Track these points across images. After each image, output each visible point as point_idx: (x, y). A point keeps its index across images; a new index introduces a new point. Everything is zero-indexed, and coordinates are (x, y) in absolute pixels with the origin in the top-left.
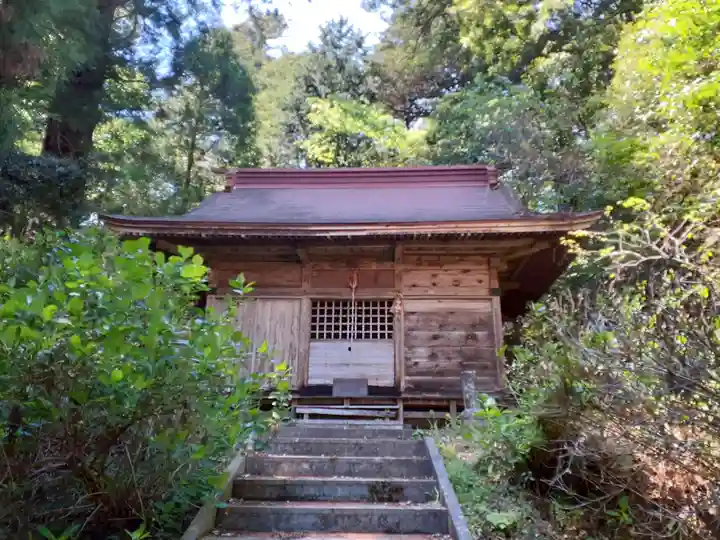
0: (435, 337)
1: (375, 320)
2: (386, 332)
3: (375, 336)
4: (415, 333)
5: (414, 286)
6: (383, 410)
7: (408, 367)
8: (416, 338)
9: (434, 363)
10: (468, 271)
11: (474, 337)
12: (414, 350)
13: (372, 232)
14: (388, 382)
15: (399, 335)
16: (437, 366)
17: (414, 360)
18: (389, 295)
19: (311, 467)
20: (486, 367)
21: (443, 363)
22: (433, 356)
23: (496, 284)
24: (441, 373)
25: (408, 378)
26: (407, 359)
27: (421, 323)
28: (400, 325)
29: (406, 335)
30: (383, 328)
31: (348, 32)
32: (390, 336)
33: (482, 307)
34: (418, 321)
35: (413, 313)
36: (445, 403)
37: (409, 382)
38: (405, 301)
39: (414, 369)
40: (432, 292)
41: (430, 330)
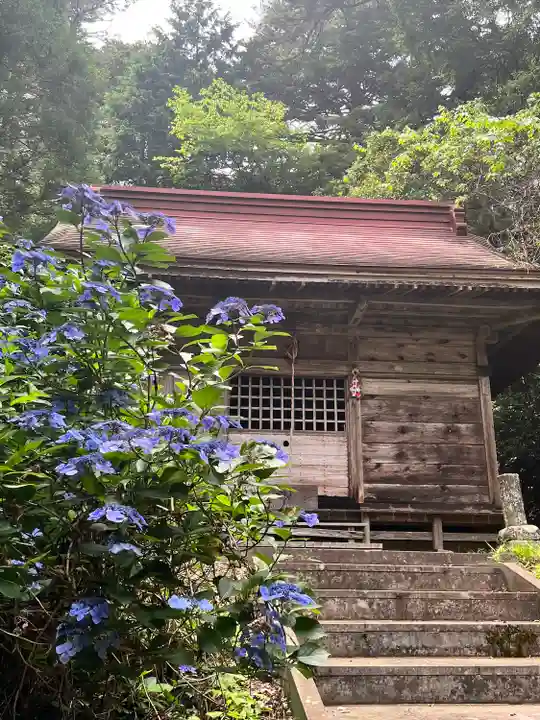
0: (403, 430)
1: (320, 405)
2: (336, 421)
3: (320, 427)
4: (375, 424)
5: (373, 359)
6: (346, 528)
7: (367, 470)
8: (376, 430)
9: (404, 466)
10: (447, 341)
11: (456, 432)
12: (375, 447)
13: (335, 279)
14: (340, 491)
15: (355, 427)
16: (407, 469)
17: (375, 461)
18: (341, 370)
19: (370, 604)
20: (472, 472)
21: (415, 466)
22: (400, 457)
23: (484, 361)
24: (413, 479)
25: (367, 485)
26: (366, 459)
27: (384, 410)
28: (357, 413)
29: (365, 426)
30: (331, 416)
31: (210, 18)
32: (341, 427)
33: (466, 391)
34: (380, 407)
35: (372, 397)
36: (426, 520)
37: (369, 491)
38: (363, 379)
39: (375, 474)
40: (398, 368)
41: (398, 421)
